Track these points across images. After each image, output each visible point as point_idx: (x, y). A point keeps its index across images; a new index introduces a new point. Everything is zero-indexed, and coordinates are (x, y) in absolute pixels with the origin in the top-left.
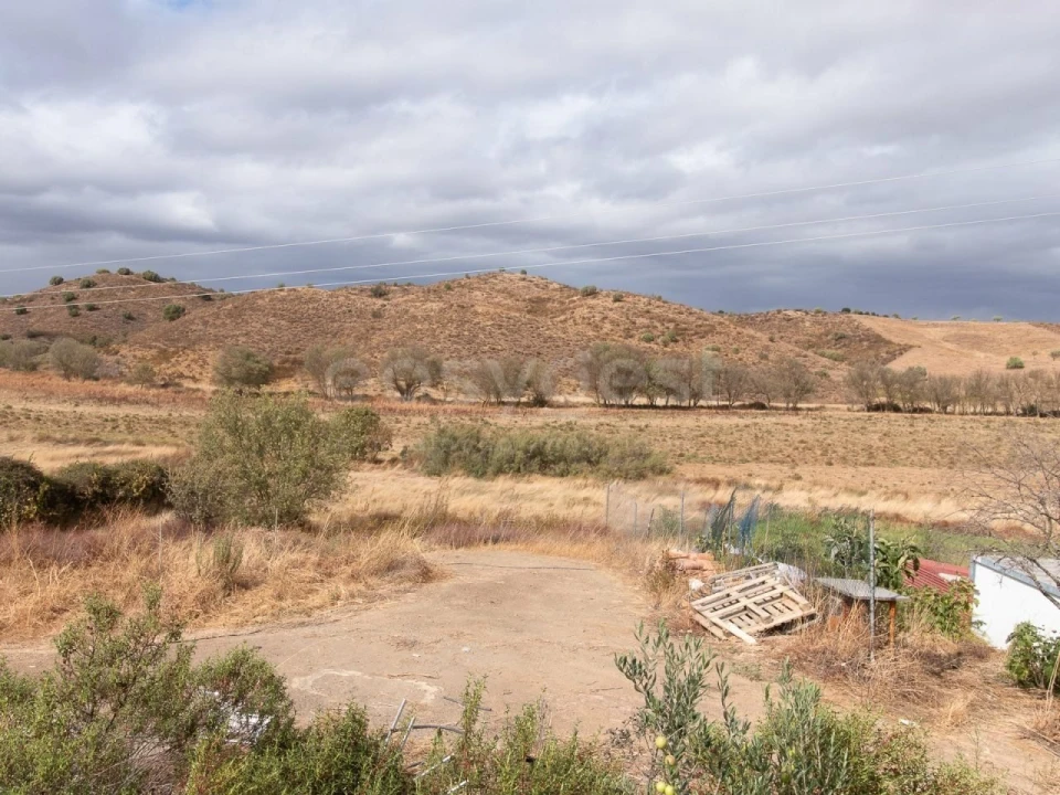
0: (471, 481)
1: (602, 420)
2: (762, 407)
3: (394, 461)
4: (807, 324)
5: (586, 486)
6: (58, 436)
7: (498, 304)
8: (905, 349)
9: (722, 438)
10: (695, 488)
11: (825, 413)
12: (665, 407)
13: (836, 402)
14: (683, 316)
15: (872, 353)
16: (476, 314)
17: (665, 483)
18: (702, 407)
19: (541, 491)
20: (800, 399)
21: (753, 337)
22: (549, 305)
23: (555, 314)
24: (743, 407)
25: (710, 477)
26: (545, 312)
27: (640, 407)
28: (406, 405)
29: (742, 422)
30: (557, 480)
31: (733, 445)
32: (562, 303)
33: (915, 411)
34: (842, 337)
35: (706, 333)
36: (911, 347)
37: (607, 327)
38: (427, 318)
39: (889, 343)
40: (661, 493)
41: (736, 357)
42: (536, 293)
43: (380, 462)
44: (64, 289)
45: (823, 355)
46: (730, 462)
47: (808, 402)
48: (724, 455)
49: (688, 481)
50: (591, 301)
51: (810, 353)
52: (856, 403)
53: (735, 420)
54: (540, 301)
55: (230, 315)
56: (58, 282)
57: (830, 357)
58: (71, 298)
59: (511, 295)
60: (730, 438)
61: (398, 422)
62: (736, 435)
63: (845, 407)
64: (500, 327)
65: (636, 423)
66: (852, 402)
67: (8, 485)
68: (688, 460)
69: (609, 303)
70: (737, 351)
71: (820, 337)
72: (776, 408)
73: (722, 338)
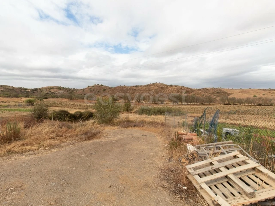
0: (147, 116)
1: (173, 106)
2: (203, 104)
3: (134, 113)
4: (211, 90)
5: (168, 117)
6: (82, 108)
7: (156, 88)
8: (231, 94)
9: (195, 109)
10: (190, 118)
11: (216, 105)
12: (185, 104)
13: (217, 103)
14: (188, 89)
15: (224, 95)
16: (151, 89)
17: (184, 117)
18: (191, 104)
19: (160, 118)
20: (210, 103)
21: (201, 93)
22: (164, 88)
23: (165, 89)
24: (200, 104)
25: (193, 116)
26: (163, 89)
27: (180, 104)
28: (139, 104)
29: (199, 107)
30: (163, 116)
31: (198, 110)
32: (166, 88)
33: (234, 105)
34: (218, 92)
35: (192, 92)
36: (232, 94)
37: (174, 91)
38: (143, 90)
39: (227, 93)
40: (183, 118)
41: (198, 96)
42: (162, 86)
43: (132, 112)
44: (90, 87)
45: (214, 95)
46: (197, 113)
47: (212, 103)
48: (196, 112)
49: (189, 116)
50: (171, 87)
51: (212, 95)
52: (222, 103)
53: (198, 106)
54: (162, 87)
55: (112, 90)
56: (89, 86)
57: (216, 96)
58: (90, 89)
59: (158, 86)
60: (197, 109)
61: (137, 106)
62: (198, 109)
63: (220, 104)
64: (155, 91)
65: (179, 107)
66: (221, 103)
67: (63, 115)
68: (189, 113)
69: (175, 87)
70: (198, 95)
71: (214, 92)
72: (206, 104)
73: (195, 93)
